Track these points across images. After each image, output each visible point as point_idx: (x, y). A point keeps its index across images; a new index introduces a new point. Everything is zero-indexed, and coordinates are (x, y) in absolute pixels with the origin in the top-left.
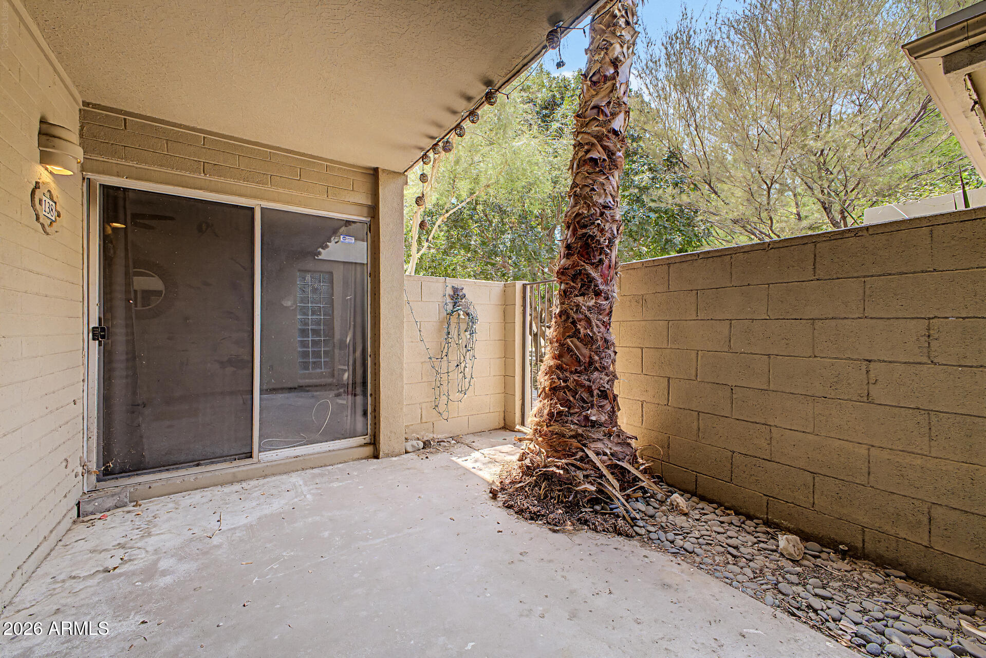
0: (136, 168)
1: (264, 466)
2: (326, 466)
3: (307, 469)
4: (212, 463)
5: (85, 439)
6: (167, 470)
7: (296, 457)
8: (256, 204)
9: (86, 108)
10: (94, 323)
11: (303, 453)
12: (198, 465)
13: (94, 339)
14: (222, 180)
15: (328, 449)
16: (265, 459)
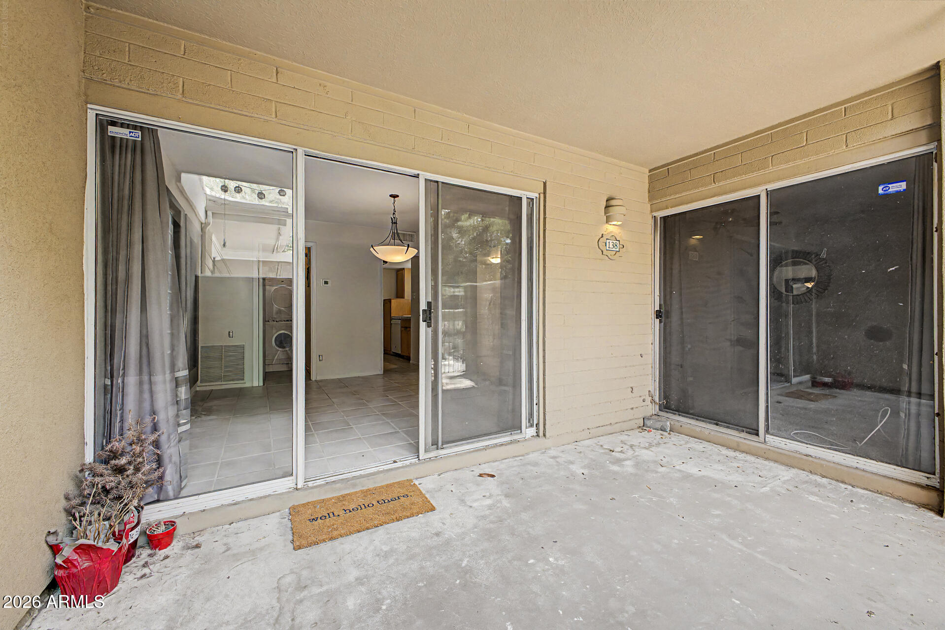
0: (675, 198)
1: (766, 449)
2: (843, 482)
3: (815, 474)
4: (728, 427)
5: (653, 381)
6: (697, 420)
7: (806, 455)
8: (760, 190)
9: (651, 173)
10: (657, 308)
11: (818, 456)
12: (717, 424)
13: (657, 318)
14: (729, 181)
15: (855, 465)
16: (773, 444)
